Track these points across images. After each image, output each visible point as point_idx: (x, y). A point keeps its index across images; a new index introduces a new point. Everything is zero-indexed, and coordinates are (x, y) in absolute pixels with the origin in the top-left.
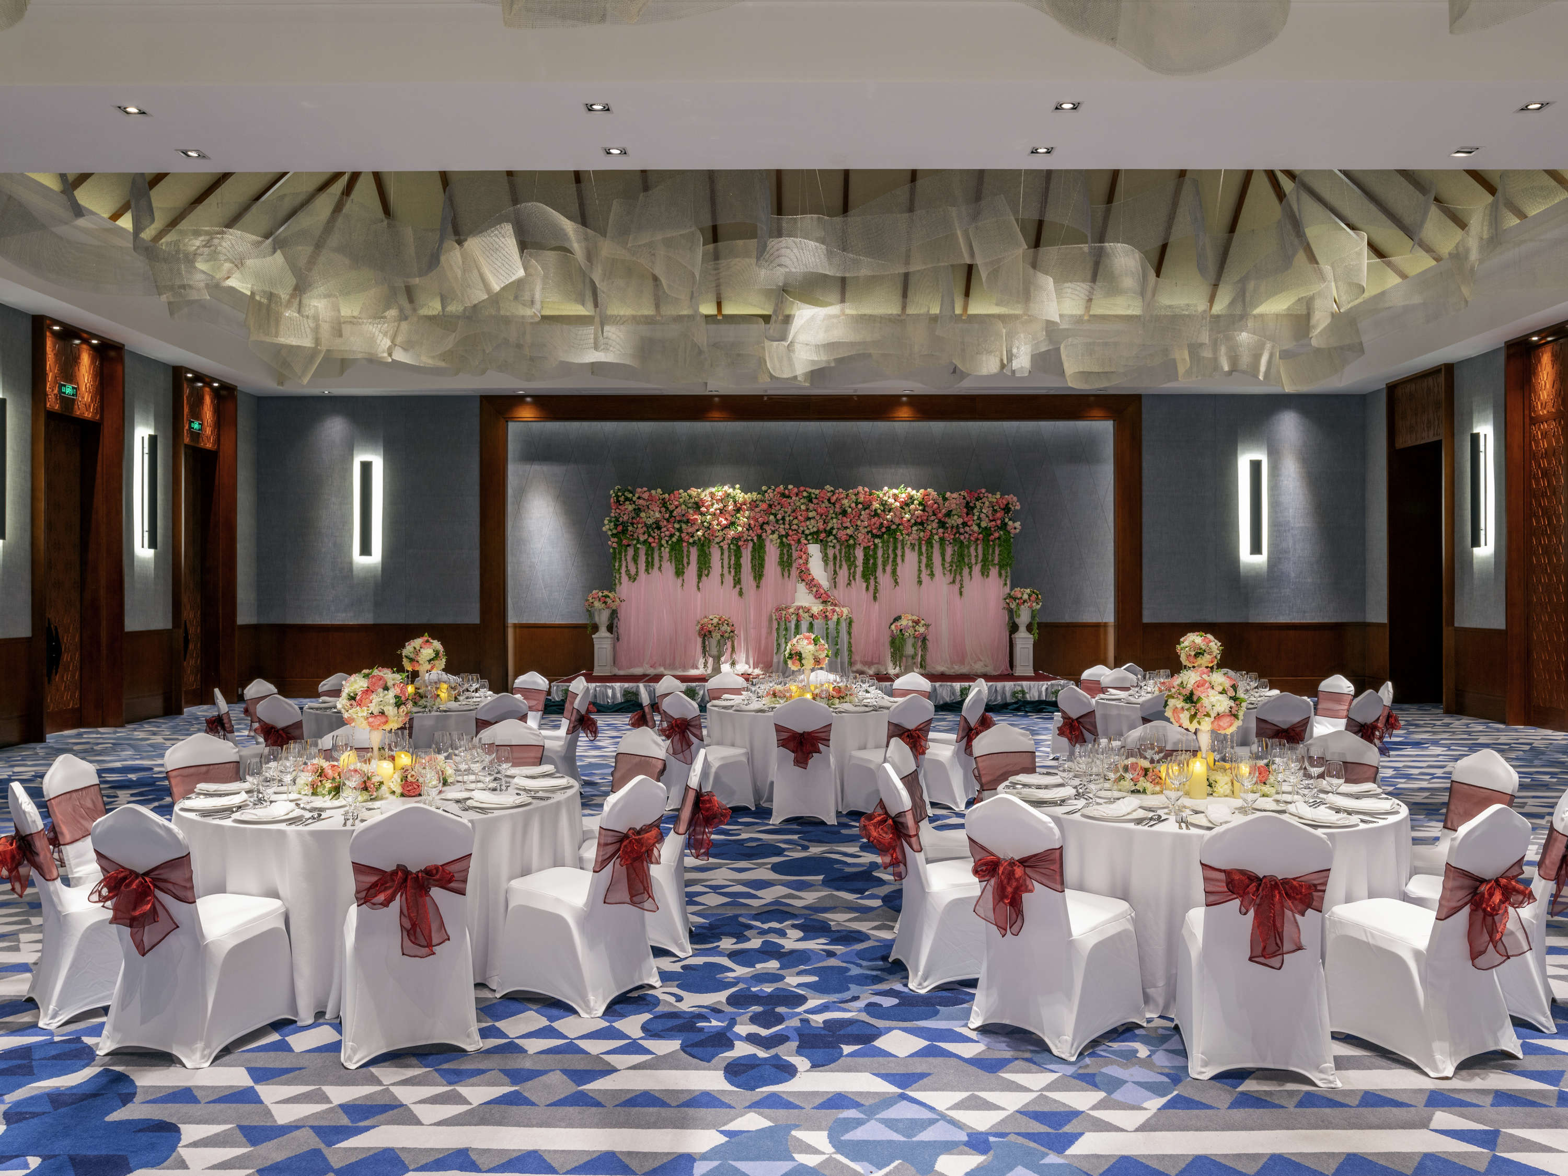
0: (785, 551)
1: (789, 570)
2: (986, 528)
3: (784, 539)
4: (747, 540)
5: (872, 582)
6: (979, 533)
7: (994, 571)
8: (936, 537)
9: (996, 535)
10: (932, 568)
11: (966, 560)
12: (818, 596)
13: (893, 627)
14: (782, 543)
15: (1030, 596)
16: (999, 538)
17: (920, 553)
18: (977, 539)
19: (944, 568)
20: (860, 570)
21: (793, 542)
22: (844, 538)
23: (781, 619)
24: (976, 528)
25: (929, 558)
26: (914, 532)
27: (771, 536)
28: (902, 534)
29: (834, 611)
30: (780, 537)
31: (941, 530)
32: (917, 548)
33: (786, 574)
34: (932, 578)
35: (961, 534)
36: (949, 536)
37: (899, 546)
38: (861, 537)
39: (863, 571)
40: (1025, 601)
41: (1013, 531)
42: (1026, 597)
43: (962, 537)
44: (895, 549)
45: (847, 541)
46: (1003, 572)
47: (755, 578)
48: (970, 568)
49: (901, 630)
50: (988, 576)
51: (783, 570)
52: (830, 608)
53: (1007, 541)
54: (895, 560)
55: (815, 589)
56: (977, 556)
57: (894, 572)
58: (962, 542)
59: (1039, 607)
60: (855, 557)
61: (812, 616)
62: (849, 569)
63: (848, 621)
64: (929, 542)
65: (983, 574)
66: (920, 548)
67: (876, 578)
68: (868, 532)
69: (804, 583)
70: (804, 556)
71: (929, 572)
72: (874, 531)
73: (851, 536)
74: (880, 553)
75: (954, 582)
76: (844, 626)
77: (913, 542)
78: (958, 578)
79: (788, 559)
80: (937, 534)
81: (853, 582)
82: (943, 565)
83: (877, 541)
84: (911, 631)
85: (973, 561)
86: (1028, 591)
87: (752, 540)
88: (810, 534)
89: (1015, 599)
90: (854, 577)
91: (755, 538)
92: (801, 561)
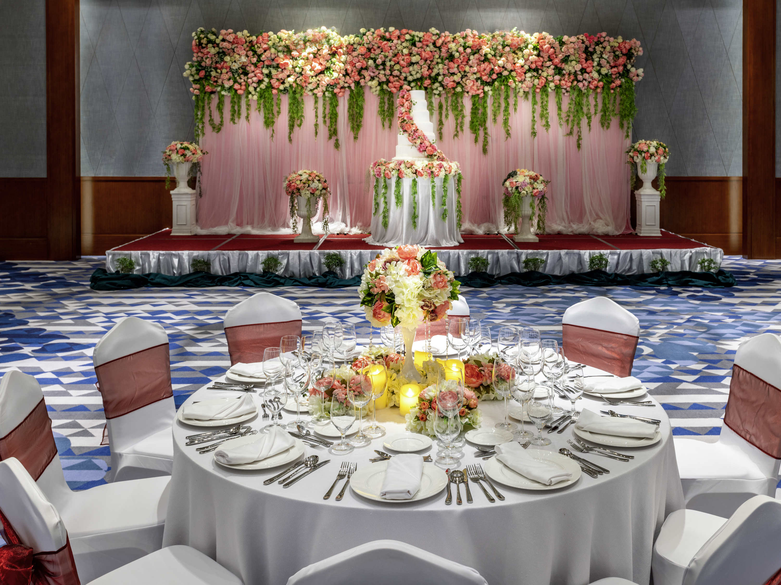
0: (386, 100)
1: (391, 121)
2: (606, 75)
3: (385, 87)
4: (343, 88)
5: (481, 133)
6: (599, 81)
7: (614, 121)
8: (552, 85)
9: (618, 82)
10: (547, 118)
11: (585, 109)
12: (422, 149)
13: (507, 183)
14: (382, 90)
15: (657, 149)
16: (620, 86)
17: (535, 103)
18: (597, 87)
19: (560, 118)
20: (468, 119)
21: (394, 90)
22: (451, 84)
23: (379, 175)
24: (595, 75)
25: (545, 108)
26: (528, 79)
27: (370, 83)
28: (515, 81)
29: (441, 166)
30: (380, 84)
31: (557, 77)
32: (530, 97)
33: (387, 123)
34: (547, 130)
35: (578, 81)
36: (566, 84)
37: (512, 95)
38: (469, 83)
39: (472, 122)
40: (652, 155)
41: (635, 78)
42: (652, 150)
43: (581, 85)
44: (507, 97)
45: (454, 88)
46: (625, 122)
47: (353, 128)
48: (589, 118)
49: (517, 188)
50: (608, 127)
51: (384, 120)
52: (436, 163)
53: (629, 89)
54: (506, 110)
55: (419, 142)
56: (596, 106)
57: (506, 121)
58: (580, 90)
59: (666, 161)
60: (463, 106)
61: (416, 172)
62: (457, 119)
63: (457, 177)
64: (544, 88)
65: (603, 125)
66: (534, 97)
67: (485, 129)
68: (477, 79)
69: (406, 135)
70: (406, 104)
71: (544, 122)
72: (484, 78)
73: (458, 83)
74: (489, 101)
75: (571, 133)
76: (452, 184)
77: (527, 90)
78: (575, 129)
79: (389, 108)
80: (552, 81)
81: (460, 133)
82: (559, 115)
83: (487, 88)
84: (528, 189)
85: (592, 111)
86: (654, 143)
87: (349, 87)
88: (414, 81)
89: (640, 152)
90: (461, 127)
91: (353, 85)
92: (403, 110)
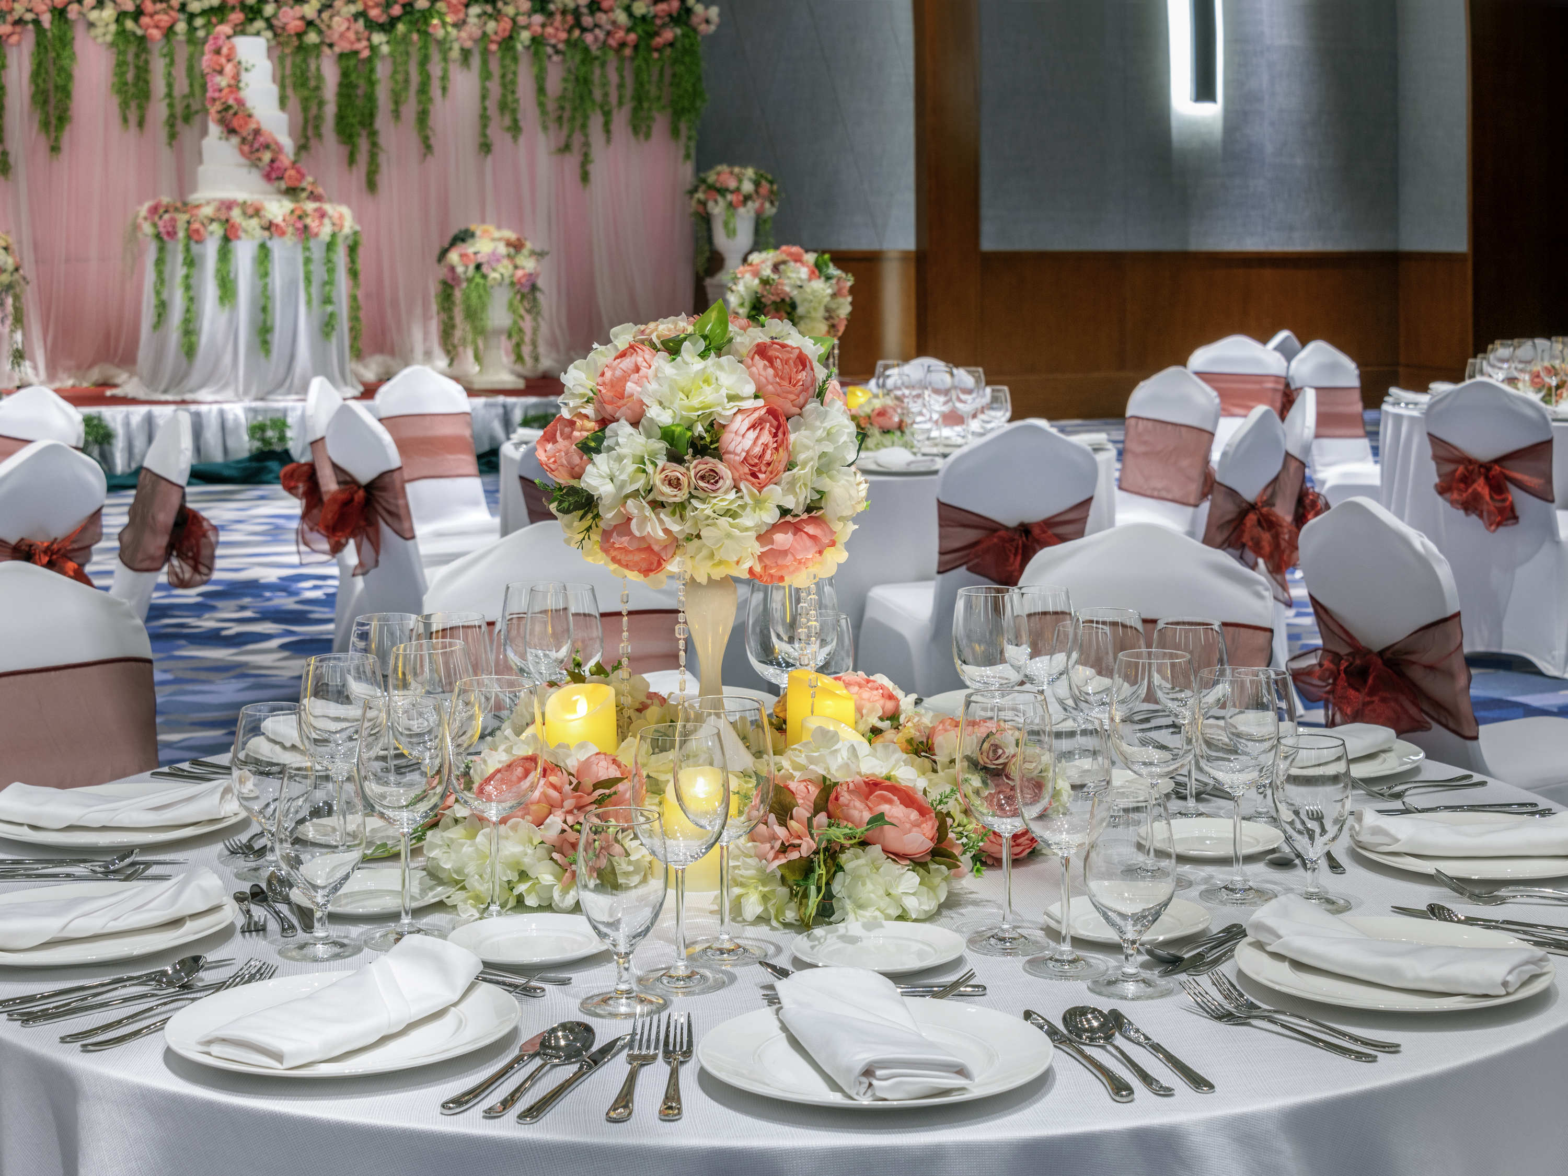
0: (130, 57)
1: (142, 108)
2: (644, 18)
3: (129, 24)
4: (19, 22)
5: (363, 144)
6: (629, 30)
7: (660, 123)
8: (525, 36)
9: (668, 35)
10: (514, 111)
11: (598, 94)
12: (273, 173)
13: (454, 257)
14: (122, 33)
15: (757, 184)
16: (671, 45)
17: (486, 75)
18: (623, 45)
19: (544, 112)
20: (330, 110)
21: (155, 33)
22: (295, 25)
23: (172, 234)
24: (621, 17)
25: (508, 85)
26: (472, 20)
27: (94, 15)
28: (444, 24)
29: (322, 215)
30: (121, 17)
31: (538, 19)
32: (476, 61)
33: (133, 117)
34: (515, 138)
35: (584, 30)
36: (556, 33)
37: (436, 57)
38: (339, 24)
39: (341, 118)
40: (747, 198)
41: (703, 27)
42: (748, 187)
43: (589, 38)
44: (424, 61)
45: (300, 35)
46: (683, 126)
47: (45, 125)
48: (607, 114)
49: (478, 267)
50: (648, 136)
51: (124, 105)
52: (310, 206)
53: (689, 51)
54: (423, 89)
55: (267, 156)
56: (621, 86)
57: (423, 117)
58: (586, 50)
59: (774, 211)
60: (319, 77)
62: (305, 109)
63: (350, 242)
64: (508, 42)
65: (636, 130)
66: (485, 62)
67: (373, 134)
68: (356, 16)
70: (229, 68)
71: (507, 121)
72: (374, 13)
73: (310, 24)
74: (382, 70)
75: (566, 148)
77: (469, 44)
78: (577, 139)
80: (527, 27)
81: (313, 142)
82: (541, 105)
83: (378, 38)
84: (504, 269)
85: (613, 99)
86: (750, 172)
87: (37, 22)
88: (204, 13)
89: (722, 191)
90: (317, 127)
